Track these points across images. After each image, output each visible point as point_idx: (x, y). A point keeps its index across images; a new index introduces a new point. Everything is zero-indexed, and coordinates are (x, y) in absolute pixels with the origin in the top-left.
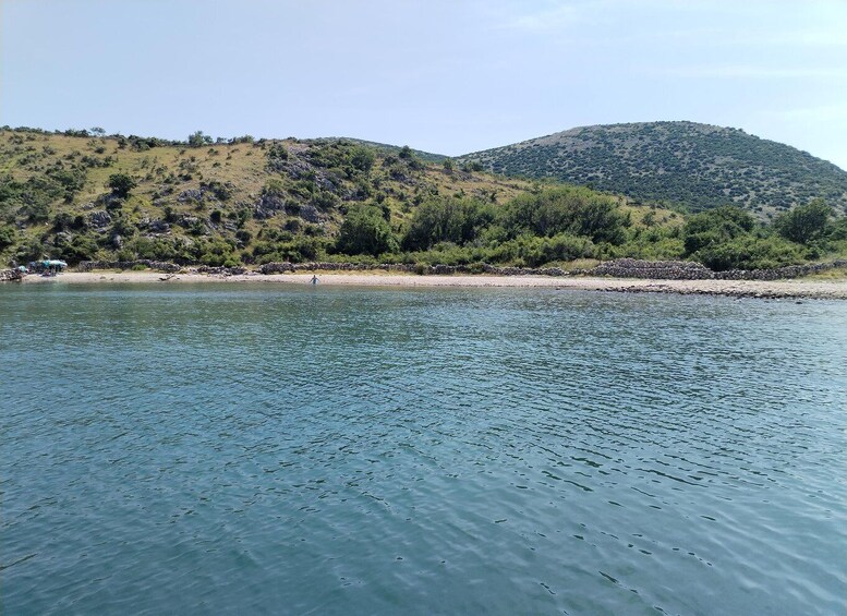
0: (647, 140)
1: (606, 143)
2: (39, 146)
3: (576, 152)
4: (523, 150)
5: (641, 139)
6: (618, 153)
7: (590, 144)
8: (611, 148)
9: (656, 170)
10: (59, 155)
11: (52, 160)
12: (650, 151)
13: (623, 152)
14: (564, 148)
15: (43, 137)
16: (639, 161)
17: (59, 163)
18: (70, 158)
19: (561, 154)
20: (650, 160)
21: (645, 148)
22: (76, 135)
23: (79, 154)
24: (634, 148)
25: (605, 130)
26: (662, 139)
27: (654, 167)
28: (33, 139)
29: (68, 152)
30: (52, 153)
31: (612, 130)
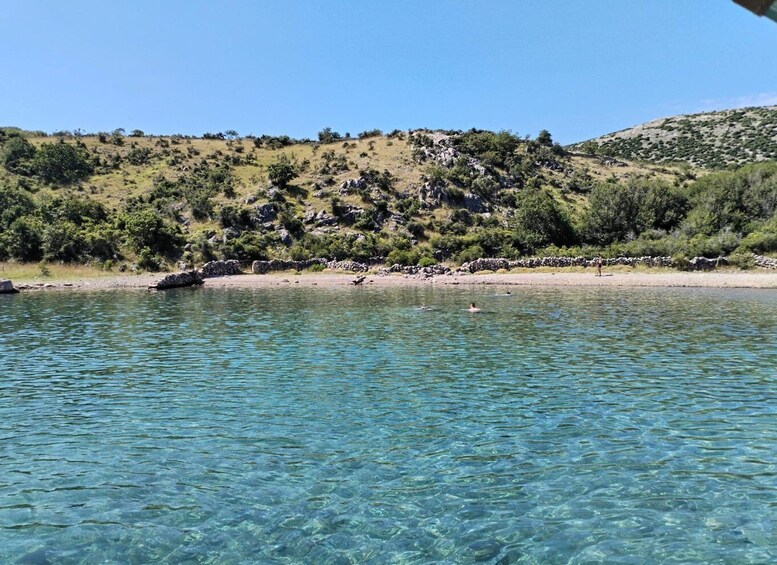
0: (739, 127)
1: (693, 132)
2: (183, 148)
3: (661, 142)
4: (605, 144)
5: (731, 125)
6: (707, 142)
7: (676, 134)
8: (700, 137)
9: (754, 157)
10: (203, 155)
11: (198, 160)
12: (744, 138)
13: (714, 141)
14: (648, 139)
15: (185, 141)
16: (733, 148)
17: (205, 163)
18: (214, 157)
19: (645, 145)
20: (746, 147)
21: (738, 135)
22: (214, 138)
23: (221, 154)
24: (725, 135)
25: (690, 119)
26: (755, 124)
27: (751, 153)
28: (177, 143)
29: (211, 153)
30: (197, 153)
31: (698, 119)
